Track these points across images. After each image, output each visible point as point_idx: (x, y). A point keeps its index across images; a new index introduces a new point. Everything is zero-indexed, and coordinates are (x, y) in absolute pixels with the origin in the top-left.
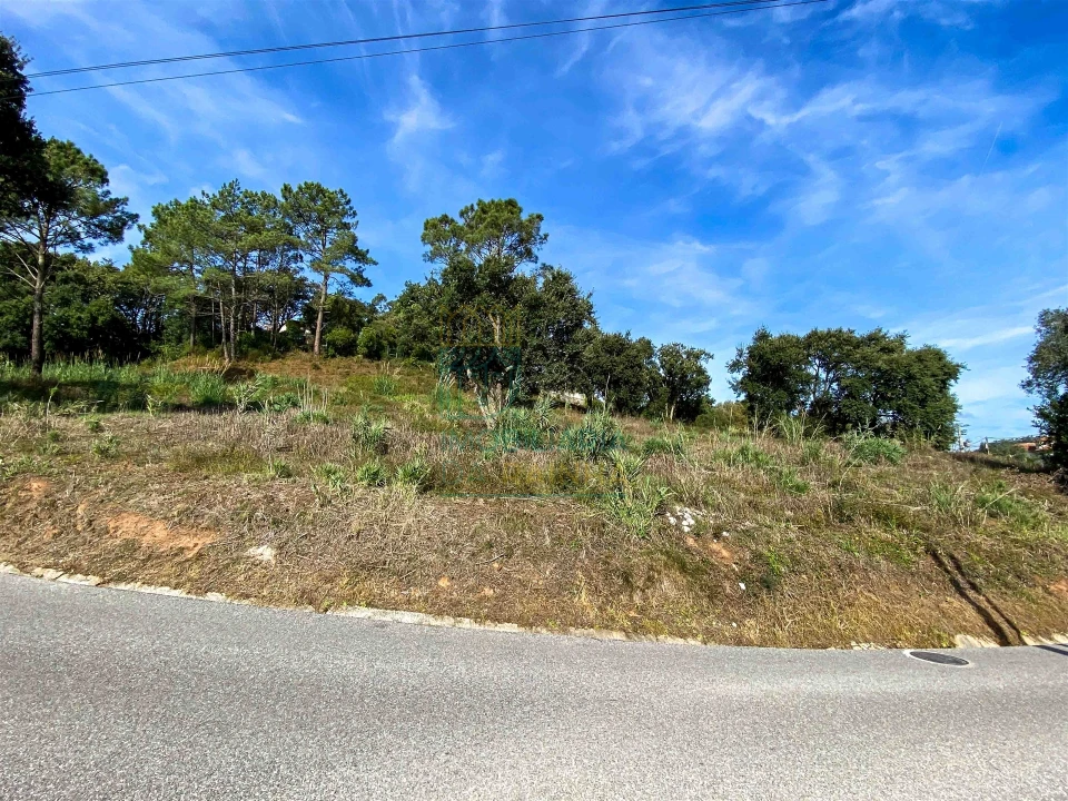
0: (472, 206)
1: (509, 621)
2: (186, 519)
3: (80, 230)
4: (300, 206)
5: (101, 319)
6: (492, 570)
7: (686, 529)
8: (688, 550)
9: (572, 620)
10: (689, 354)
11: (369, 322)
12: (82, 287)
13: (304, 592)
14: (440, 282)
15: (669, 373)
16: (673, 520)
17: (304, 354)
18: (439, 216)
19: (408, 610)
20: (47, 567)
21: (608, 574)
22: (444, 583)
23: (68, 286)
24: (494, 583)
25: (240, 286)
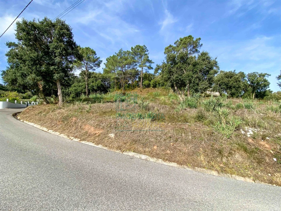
0: (178, 40)
1: (174, 162)
2: (97, 126)
3: (92, 66)
4: (135, 52)
5: (99, 84)
6: (170, 145)
7: (249, 136)
8: (249, 144)
9: (196, 164)
10: (260, 76)
11: (154, 78)
12: (95, 78)
13: (119, 146)
14: (166, 63)
15: (252, 83)
16: (243, 132)
17: (139, 88)
18: (169, 46)
19: (144, 154)
20: (72, 136)
21: (212, 150)
22: (155, 147)
23: (93, 78)
24: (170, 149)
25: (124, 74)
